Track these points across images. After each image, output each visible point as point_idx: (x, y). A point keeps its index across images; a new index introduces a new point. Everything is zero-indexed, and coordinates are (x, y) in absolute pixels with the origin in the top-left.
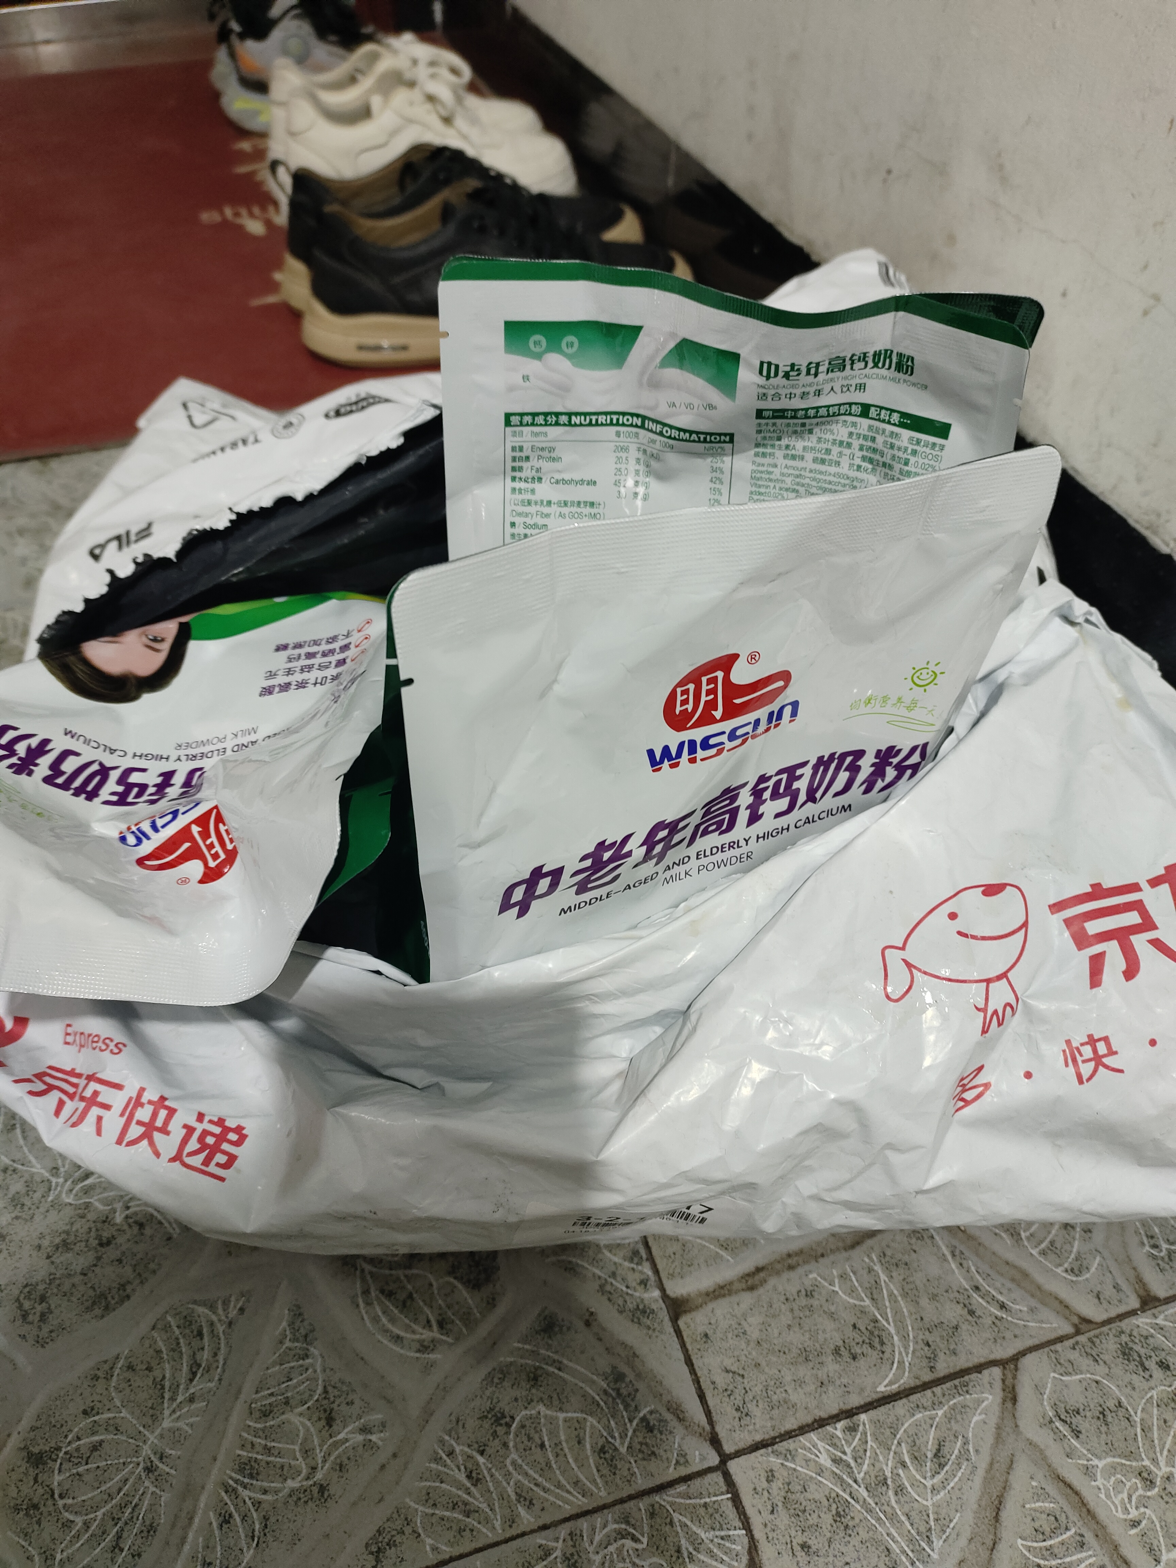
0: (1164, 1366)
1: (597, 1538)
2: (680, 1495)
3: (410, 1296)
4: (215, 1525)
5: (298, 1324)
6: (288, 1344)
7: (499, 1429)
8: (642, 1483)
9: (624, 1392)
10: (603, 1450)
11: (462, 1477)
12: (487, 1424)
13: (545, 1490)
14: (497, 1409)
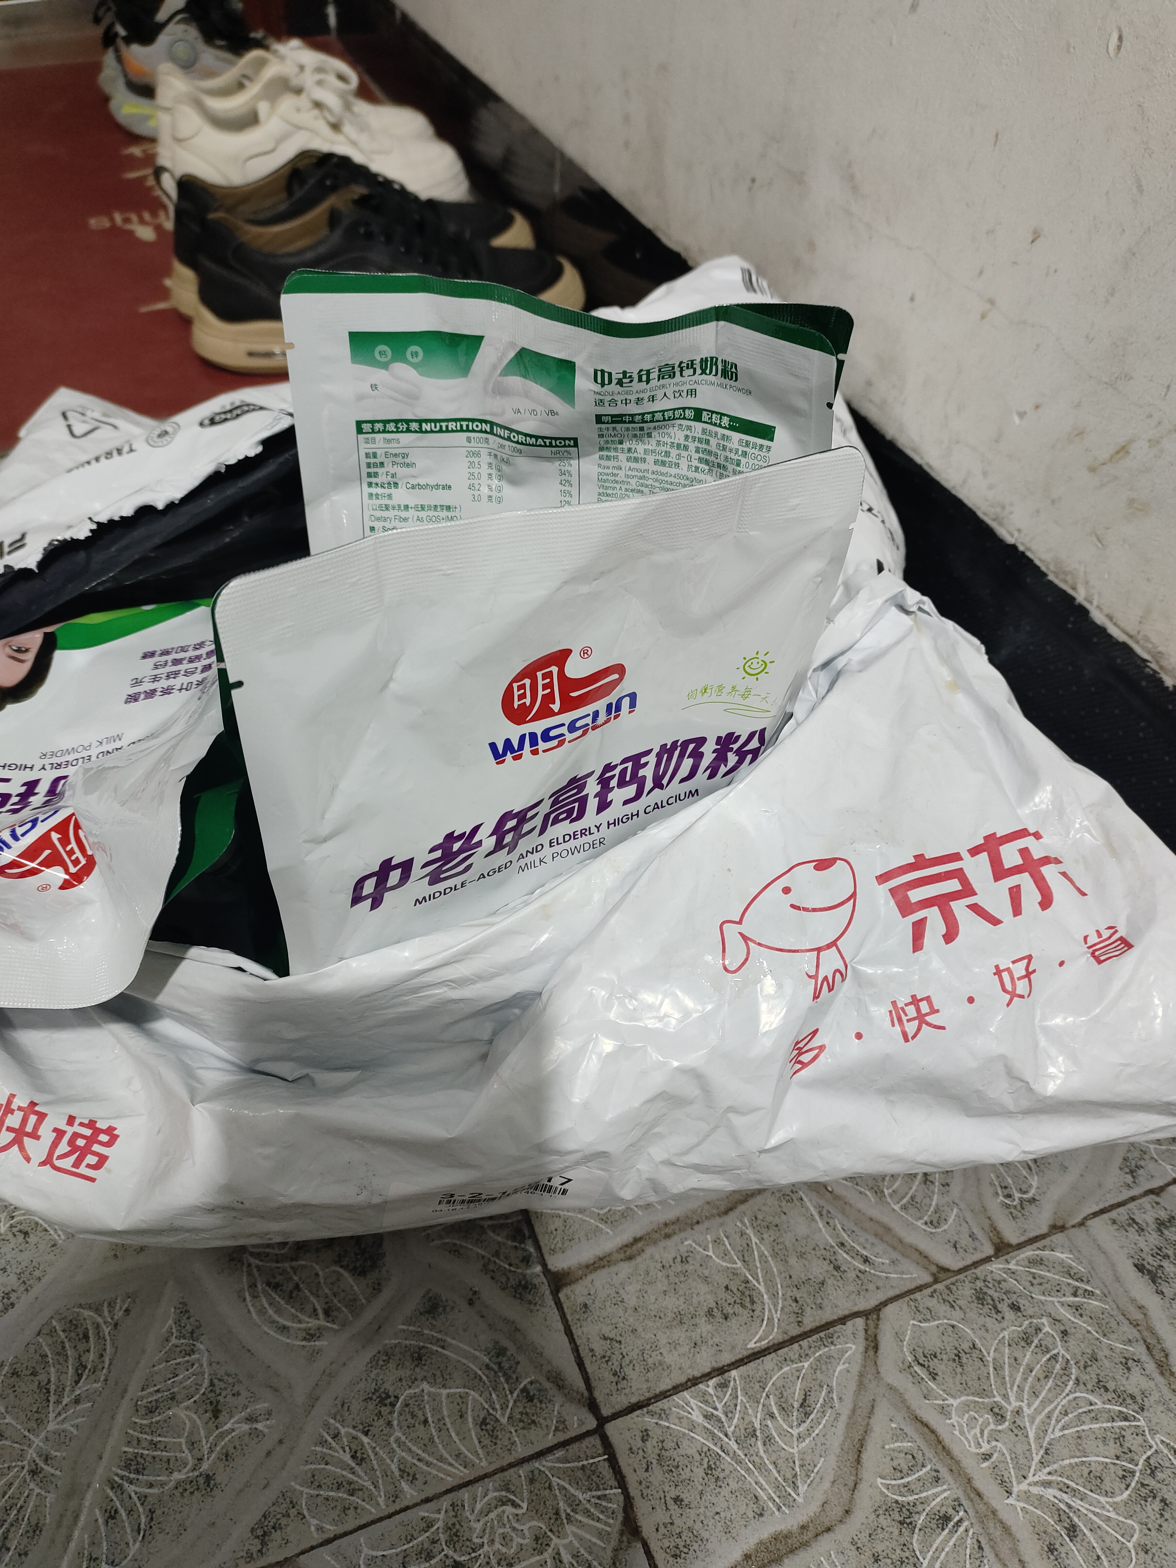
0: (1015, 1307)
1: (478, 1506)
2: (559, 1460)
3: (297, 1287)
4: (100, 1521)
5: (184, 1321)
6: (174, 1341)
7: (383, 1409)
8: (521, 1451)
9: (506, 1365)
10: (484, 1422)
11: (347, 1458)
12: (371, 1406)
13: (428, 1464)
14: (382, 1390)
